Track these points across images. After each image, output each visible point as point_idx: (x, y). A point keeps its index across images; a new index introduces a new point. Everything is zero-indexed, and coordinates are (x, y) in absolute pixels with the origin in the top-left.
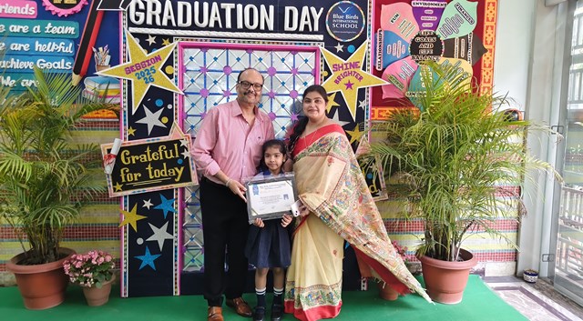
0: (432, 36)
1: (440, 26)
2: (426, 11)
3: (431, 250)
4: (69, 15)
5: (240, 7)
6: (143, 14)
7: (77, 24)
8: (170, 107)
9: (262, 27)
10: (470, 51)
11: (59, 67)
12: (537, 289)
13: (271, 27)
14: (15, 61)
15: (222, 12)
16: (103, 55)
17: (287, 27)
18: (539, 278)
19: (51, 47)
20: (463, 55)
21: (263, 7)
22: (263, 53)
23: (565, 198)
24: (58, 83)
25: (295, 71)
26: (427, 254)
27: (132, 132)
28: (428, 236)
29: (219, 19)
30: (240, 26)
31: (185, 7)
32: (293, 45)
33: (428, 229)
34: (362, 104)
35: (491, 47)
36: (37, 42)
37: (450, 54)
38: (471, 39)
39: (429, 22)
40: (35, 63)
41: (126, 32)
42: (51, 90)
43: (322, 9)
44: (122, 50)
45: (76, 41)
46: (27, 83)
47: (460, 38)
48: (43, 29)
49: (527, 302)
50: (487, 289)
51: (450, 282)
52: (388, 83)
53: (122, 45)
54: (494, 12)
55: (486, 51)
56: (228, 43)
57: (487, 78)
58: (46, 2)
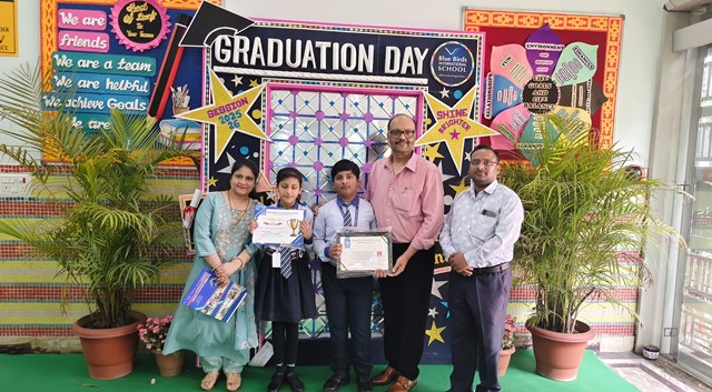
0: (547, 82)
1: (556, 71)
2: (541, 55)
3: (545, 320)
4: (145, 50)
5: (336, 45)
6: (229, 51)
7: (153, 61)
8: (256, 155)
9: (361, 69)
10: (589, 99)
11: (132, 107)
12: (659, 367)
13: (370, 69)
14: (83, 99)
15: (317, 51)
16: (181, 96)
17: (387, 70)
18: (660, 354)
19: (124, 85)
20: (581, 104)
21: (362, 46)
22: (359, 97)
23: (691, 265)
24: (137, 126)
26: (541, 325)
27: (213, 182)
28: (539, 303)
29: (313, 58)
30: (336, 67)
31: (276, 45)
32: (394, 89)
33: (540, 296)
35: (612, 95)
36: (108, 80)
37: (566, 102)
38: (590, 86)
39: (545, 66)
40: (105, 104)
41: (210, 73)
43: (427, 50)
44: (205, 91)
45: (152, 80)
46: (94, 124)
47: (578, 85)
48: (115, 65)
49: (649, 381)
50: (603, 365)
51: (564, 356)
52: (498, 134)
53: (205, 85)
54: (616, 57)
55: (606, 99)
56: (321, 85)
57: (607, 129)
58: (120, 35)
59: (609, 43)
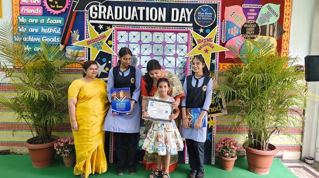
0: (253, 24)
1: (258, 18)
2: (251, 10)
3: (252, 144)
4: (59, 14)
5: (147, 9)
6: (97, 13)
7: (63, 19)
8: (110, 62)
9: (159, 20)
10: (276, 32)
11: (53, 41)
12: (313, 168)
13: (164, 20)
14: (31, 37)
15: (138, 12)
16: (76, 35)
17: (173, 19)
18: (314, 161)
19: (50, 30)
20: (271, 34)
21: (160, 9)
22: (159, 34)
24: (53, 49)
25: (176, 43)
26: (249, 146)
28: (250, 136)
29: (136, 15)
30: (147, 19)
31: (119, 9)
32: (176, 29)
33: (250, 131)
34: (214, 62)
35: (288, 30)
36: (42, 28)
37: (264, 33)
38: (276, 25)
39: (252, 16)
40: (41, 39)
41: (88, 23)
42: (49, 53)
43: (192, 9)
44: (85, 32)
45: (62, 27)
46: (37, 49)
47: (270, 25)
48: (45, 21)
49: (307, 175)
50: (284, 166)
51: (262, 162)
52: (228, 50)
53: (86, 29)
54: (290, 10)
55: (285, 32)
56: (141, 28)
57: (285, 47)
58: (48, 7)
59: (286, 3)
